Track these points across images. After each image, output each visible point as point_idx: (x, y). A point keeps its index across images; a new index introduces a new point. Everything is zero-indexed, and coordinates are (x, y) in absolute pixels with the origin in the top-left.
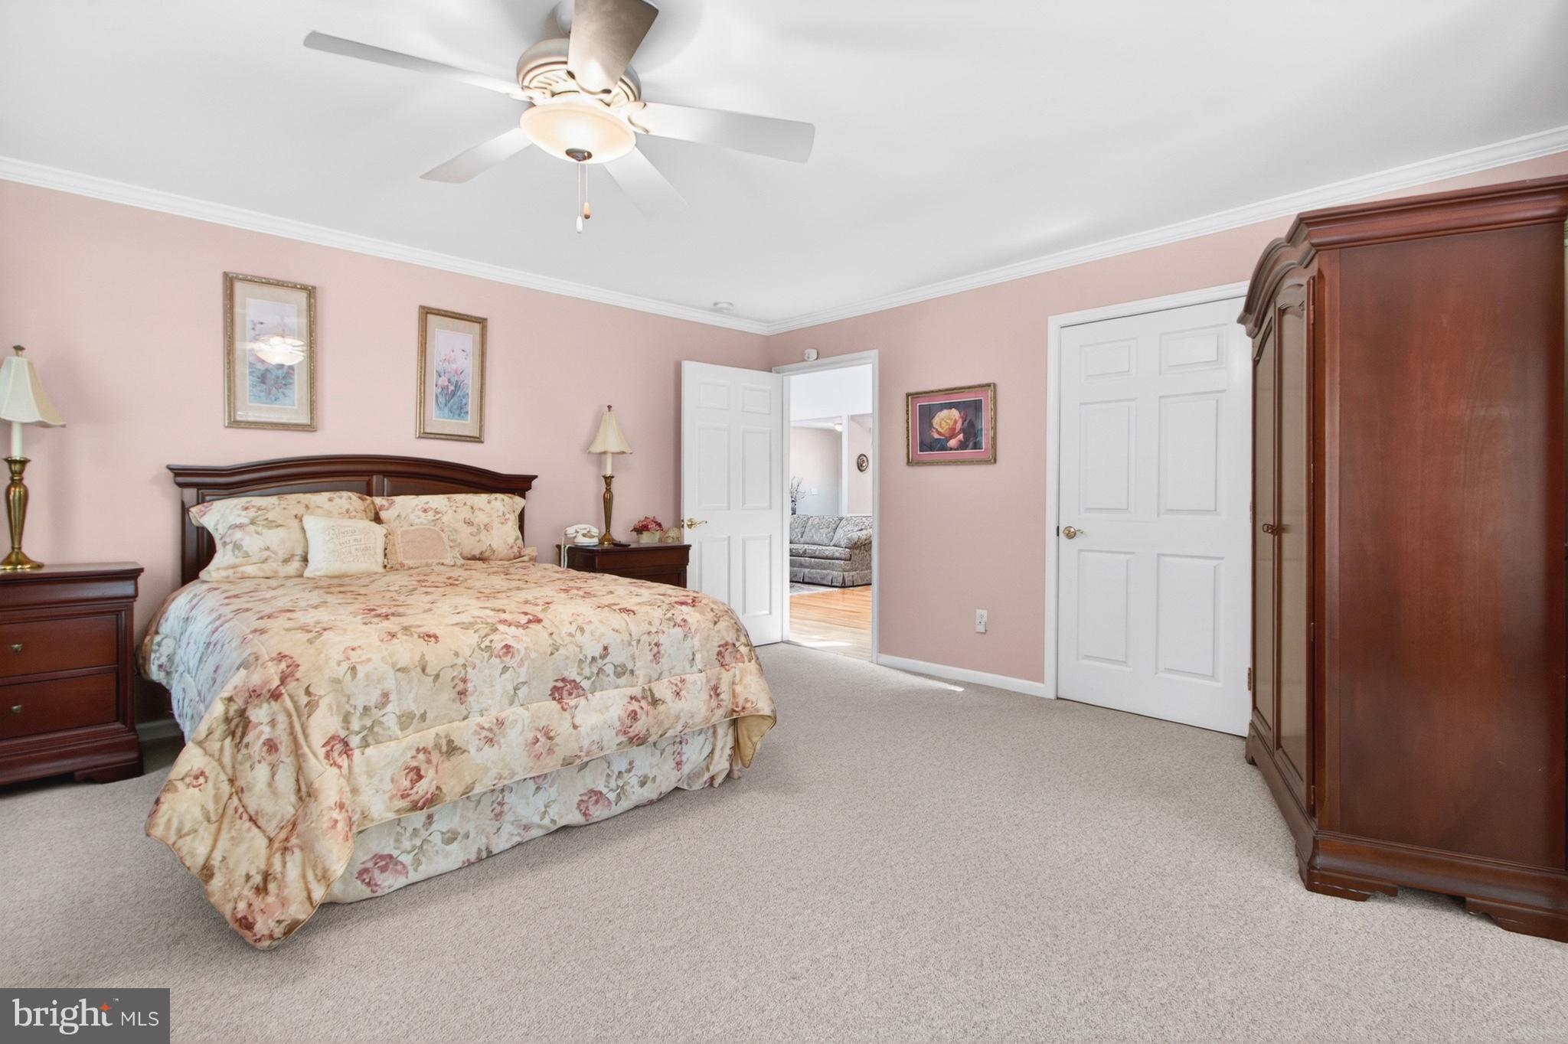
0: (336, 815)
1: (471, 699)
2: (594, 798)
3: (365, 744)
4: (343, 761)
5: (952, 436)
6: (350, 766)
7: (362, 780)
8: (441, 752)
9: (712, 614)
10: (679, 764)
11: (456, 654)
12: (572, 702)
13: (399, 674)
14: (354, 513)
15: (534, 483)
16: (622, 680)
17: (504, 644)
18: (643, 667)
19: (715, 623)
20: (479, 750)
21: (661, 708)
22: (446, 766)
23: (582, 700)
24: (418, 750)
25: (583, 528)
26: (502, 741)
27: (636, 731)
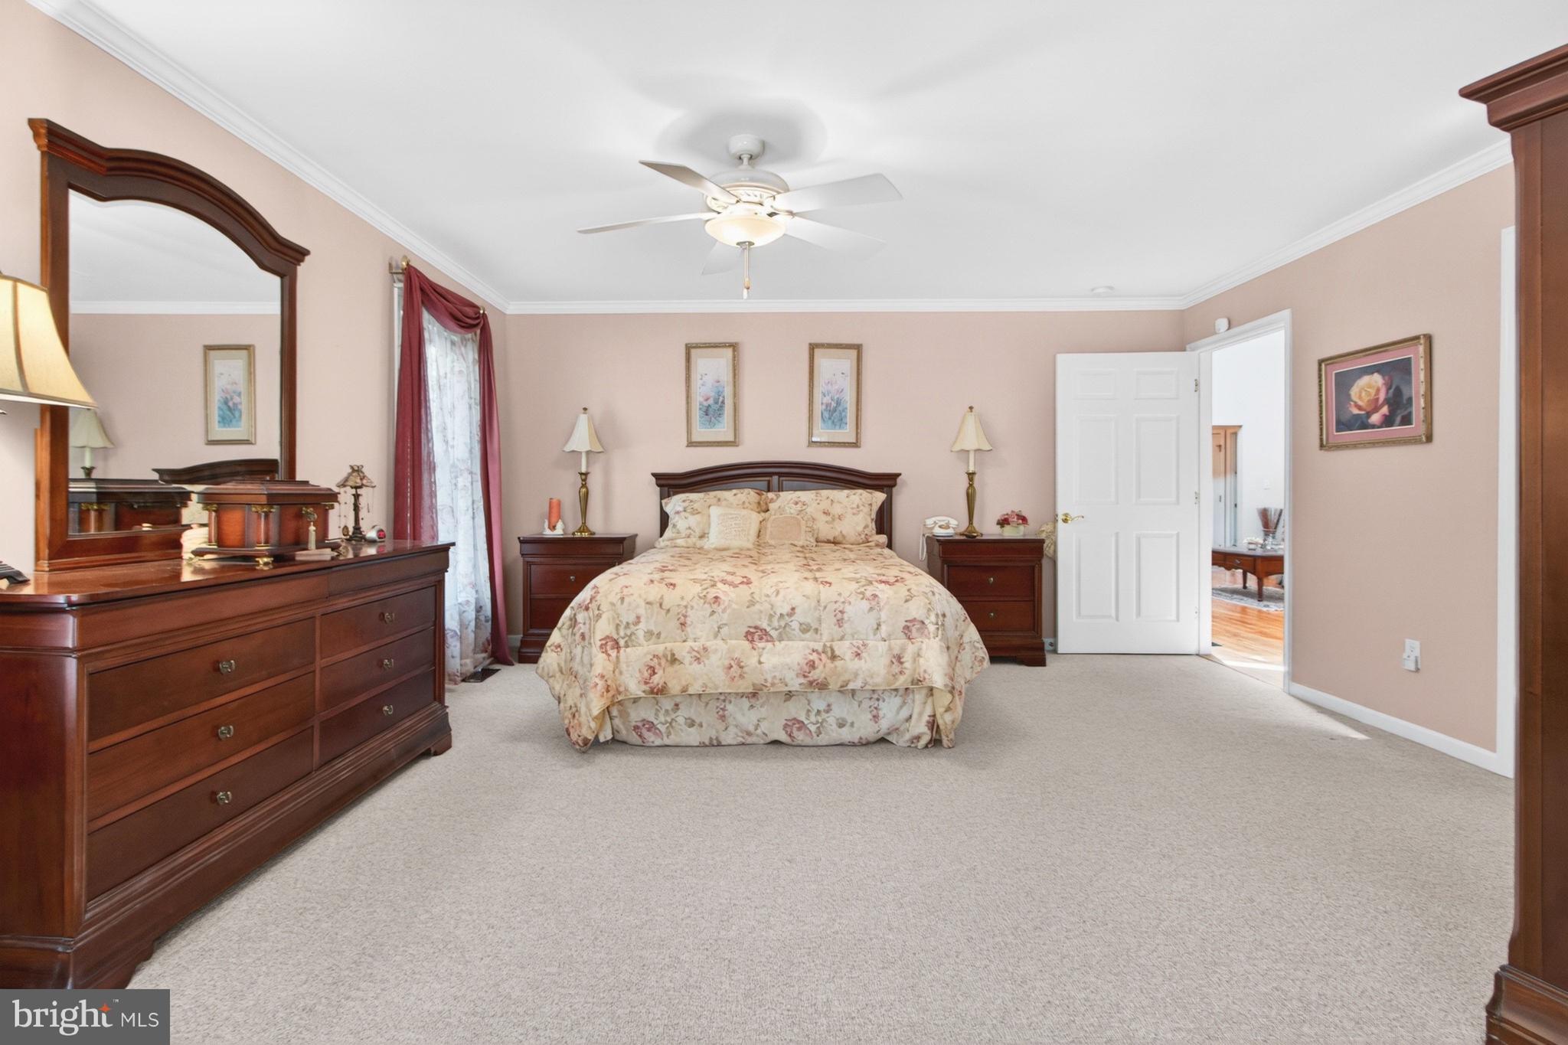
0: (597, 680)
1: (689, 629)
2: (797, 725)
3: (627, 646)
4: (613, 653)
5: (1376, 409)
6: (617, 657)
7: (623, 666)
8: (667, 660)
9: (908, 593)
10: (876, 717)
11: (682, 598)
12: (761, 645)
13: (648, 606)
14: (748, 505)
15: (899, 480)
16: (808, 635)
17: (714, 595)
18: (828, 629)
19: (906, 601)
20: (691, 664)
21: (838, 663)
22: (670, 670)
23: (770, 645)
24: (654, 656)
25: (942, 520)
26: (706, 662)
27: (815, 677)
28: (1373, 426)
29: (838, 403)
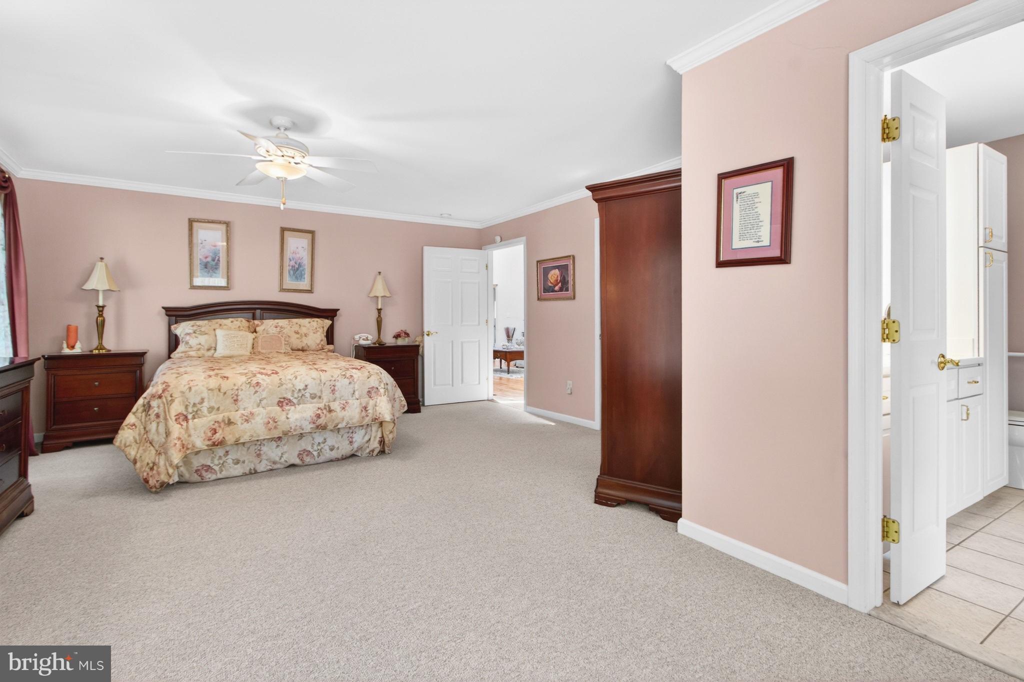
0: (176, 441)
1: (240, 403)
2: (306, 453)
3: (194, 418)
4: (185, 424)
5: (557, 285)
6: (187, 426)
7: (192, 432)
8: (225, 423)
9: (368, 374)
10: (351, 442)
11: (235, 385)
12: (287, 408)
13: (210, 391)
14: (242, 328)
15: (338, 313)
16: (315, 400)
17: (256, 382)
18: (326, 395)
19: (368, 378)
20: (242, 424)
21: (334, 414)
22: (228, 429)
23: (293, 408)
24: (215, 422)
25: (364, 335)
26: (253, 421)
27: (320, 423)
28: (556, 292)
29: (300, 265)
